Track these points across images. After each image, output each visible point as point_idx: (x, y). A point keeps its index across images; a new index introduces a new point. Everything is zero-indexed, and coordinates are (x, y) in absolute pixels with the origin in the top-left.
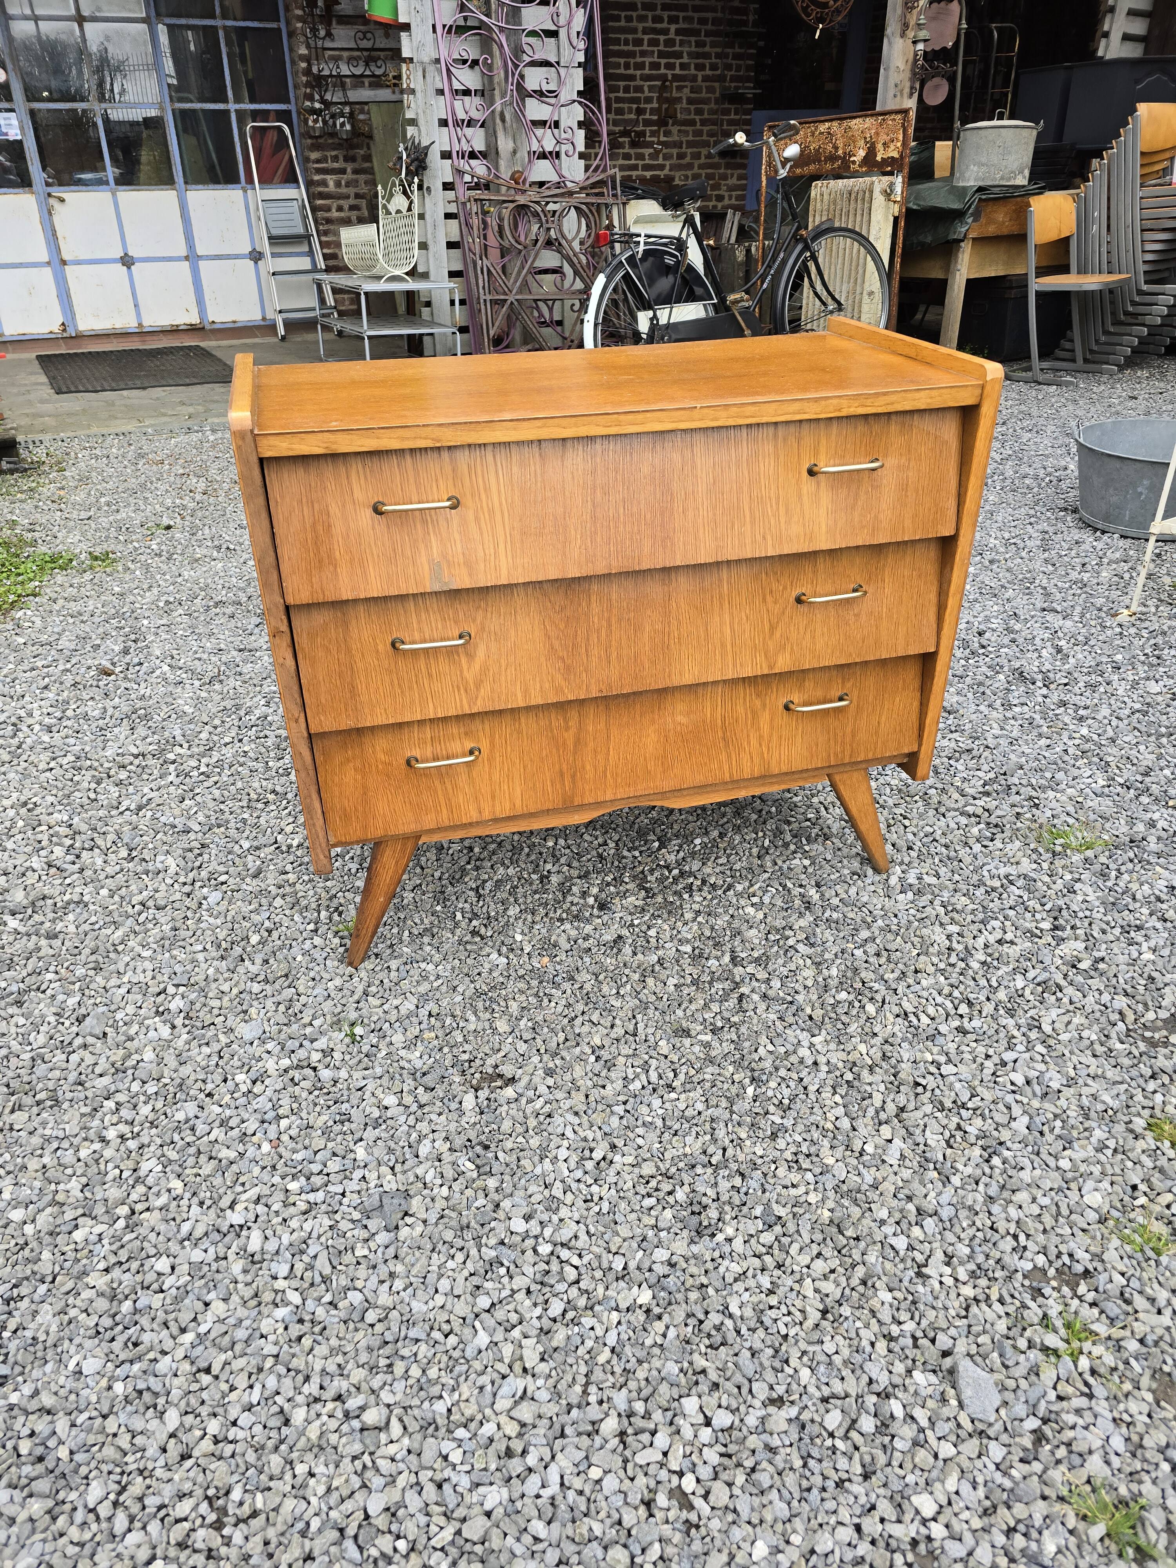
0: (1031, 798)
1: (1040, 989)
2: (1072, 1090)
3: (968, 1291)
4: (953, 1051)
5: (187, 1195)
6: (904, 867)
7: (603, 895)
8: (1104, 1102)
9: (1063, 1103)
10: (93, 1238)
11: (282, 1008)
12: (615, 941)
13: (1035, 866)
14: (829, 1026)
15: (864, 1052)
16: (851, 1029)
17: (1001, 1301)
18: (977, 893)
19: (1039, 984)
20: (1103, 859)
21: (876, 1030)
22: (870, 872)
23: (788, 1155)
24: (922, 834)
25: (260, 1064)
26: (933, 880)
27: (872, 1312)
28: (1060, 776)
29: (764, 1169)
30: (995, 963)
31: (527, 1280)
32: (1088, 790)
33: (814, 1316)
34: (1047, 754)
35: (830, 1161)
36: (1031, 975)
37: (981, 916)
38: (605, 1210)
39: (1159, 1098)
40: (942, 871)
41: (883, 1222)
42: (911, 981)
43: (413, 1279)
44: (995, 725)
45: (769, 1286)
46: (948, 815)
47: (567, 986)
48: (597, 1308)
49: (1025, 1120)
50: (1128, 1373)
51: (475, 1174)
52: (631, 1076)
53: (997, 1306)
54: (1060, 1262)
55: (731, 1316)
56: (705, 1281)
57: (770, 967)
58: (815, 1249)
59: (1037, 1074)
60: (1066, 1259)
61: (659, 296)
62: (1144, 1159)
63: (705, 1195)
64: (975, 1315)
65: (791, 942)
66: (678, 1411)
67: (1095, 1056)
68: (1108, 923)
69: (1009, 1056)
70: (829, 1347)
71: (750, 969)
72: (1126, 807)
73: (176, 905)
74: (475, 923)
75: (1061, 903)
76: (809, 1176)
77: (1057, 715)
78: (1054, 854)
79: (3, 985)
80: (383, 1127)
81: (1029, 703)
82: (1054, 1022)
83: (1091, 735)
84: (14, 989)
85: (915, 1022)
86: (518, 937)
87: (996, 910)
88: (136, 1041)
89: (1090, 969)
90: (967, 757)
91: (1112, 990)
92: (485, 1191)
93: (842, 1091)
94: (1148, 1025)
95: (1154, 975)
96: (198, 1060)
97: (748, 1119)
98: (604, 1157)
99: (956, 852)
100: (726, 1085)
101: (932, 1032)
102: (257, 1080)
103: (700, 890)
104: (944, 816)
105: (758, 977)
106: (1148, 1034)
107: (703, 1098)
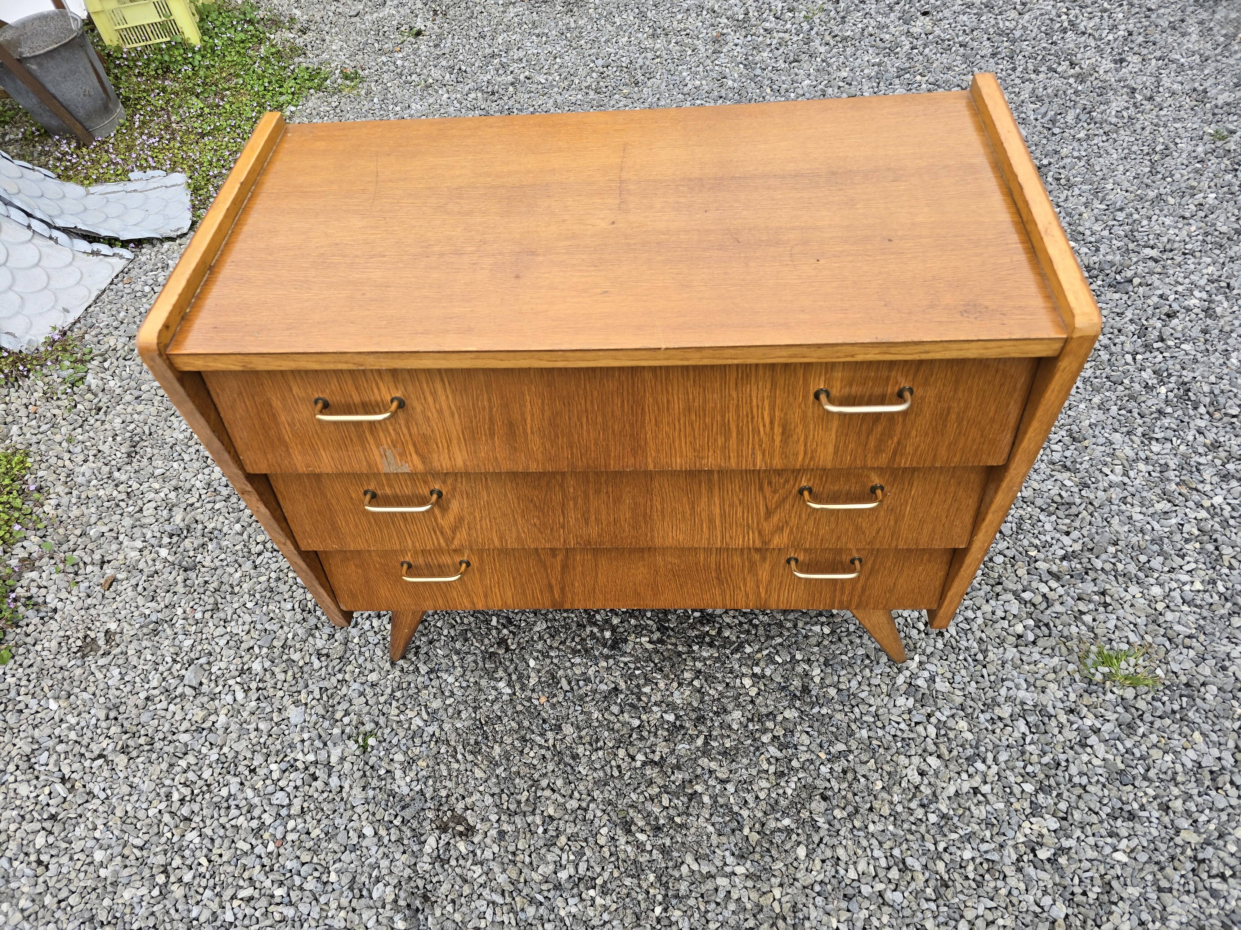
4: (859, 924)
5: (208, 875)
10: (136, 899)
11: (325, 697)
12: (610, 693)
13: (1061, 694)
14: (757, 856)
15: (778, 897)
18: (982, 717)
20: (1141, 703)
21: (798, 874)
22: (884, 659)
25: (293, 754)
26: (945, 686)
28: (1156, 562)
30: (956, 820)
32: (1177, 593)
34: (1157, 526)
36: (984, 847)
37: (969, 751)
44: (1118, 468)
46: (1003, 597)
52: (564, 862)
57: (734, 765)
68: (1101, 798)
72: (1209, 628)
75: (1062, 757)
77: (1199, 464)
78: (1090, 682)
79: (147, 612)
80: (358, 853)
81: (1174, 439)
82: (977, 917)
83: (1225, 506)
84: (153, 618)
85: (842, 872)
86: (532, 663)
87: (990, 747)
88: (217, 702)
89: (1049, 860)
90: (1062, 512)
91: (1061, 890)
95: (1114, 883)
96: (252, 736)
99: (986, 652)
100: (640, 897)
101: (853, 891)
102: (286, 770)
103: (711, 643)
104: (997, 595)
105: (718, 775)
107: (614, 906)
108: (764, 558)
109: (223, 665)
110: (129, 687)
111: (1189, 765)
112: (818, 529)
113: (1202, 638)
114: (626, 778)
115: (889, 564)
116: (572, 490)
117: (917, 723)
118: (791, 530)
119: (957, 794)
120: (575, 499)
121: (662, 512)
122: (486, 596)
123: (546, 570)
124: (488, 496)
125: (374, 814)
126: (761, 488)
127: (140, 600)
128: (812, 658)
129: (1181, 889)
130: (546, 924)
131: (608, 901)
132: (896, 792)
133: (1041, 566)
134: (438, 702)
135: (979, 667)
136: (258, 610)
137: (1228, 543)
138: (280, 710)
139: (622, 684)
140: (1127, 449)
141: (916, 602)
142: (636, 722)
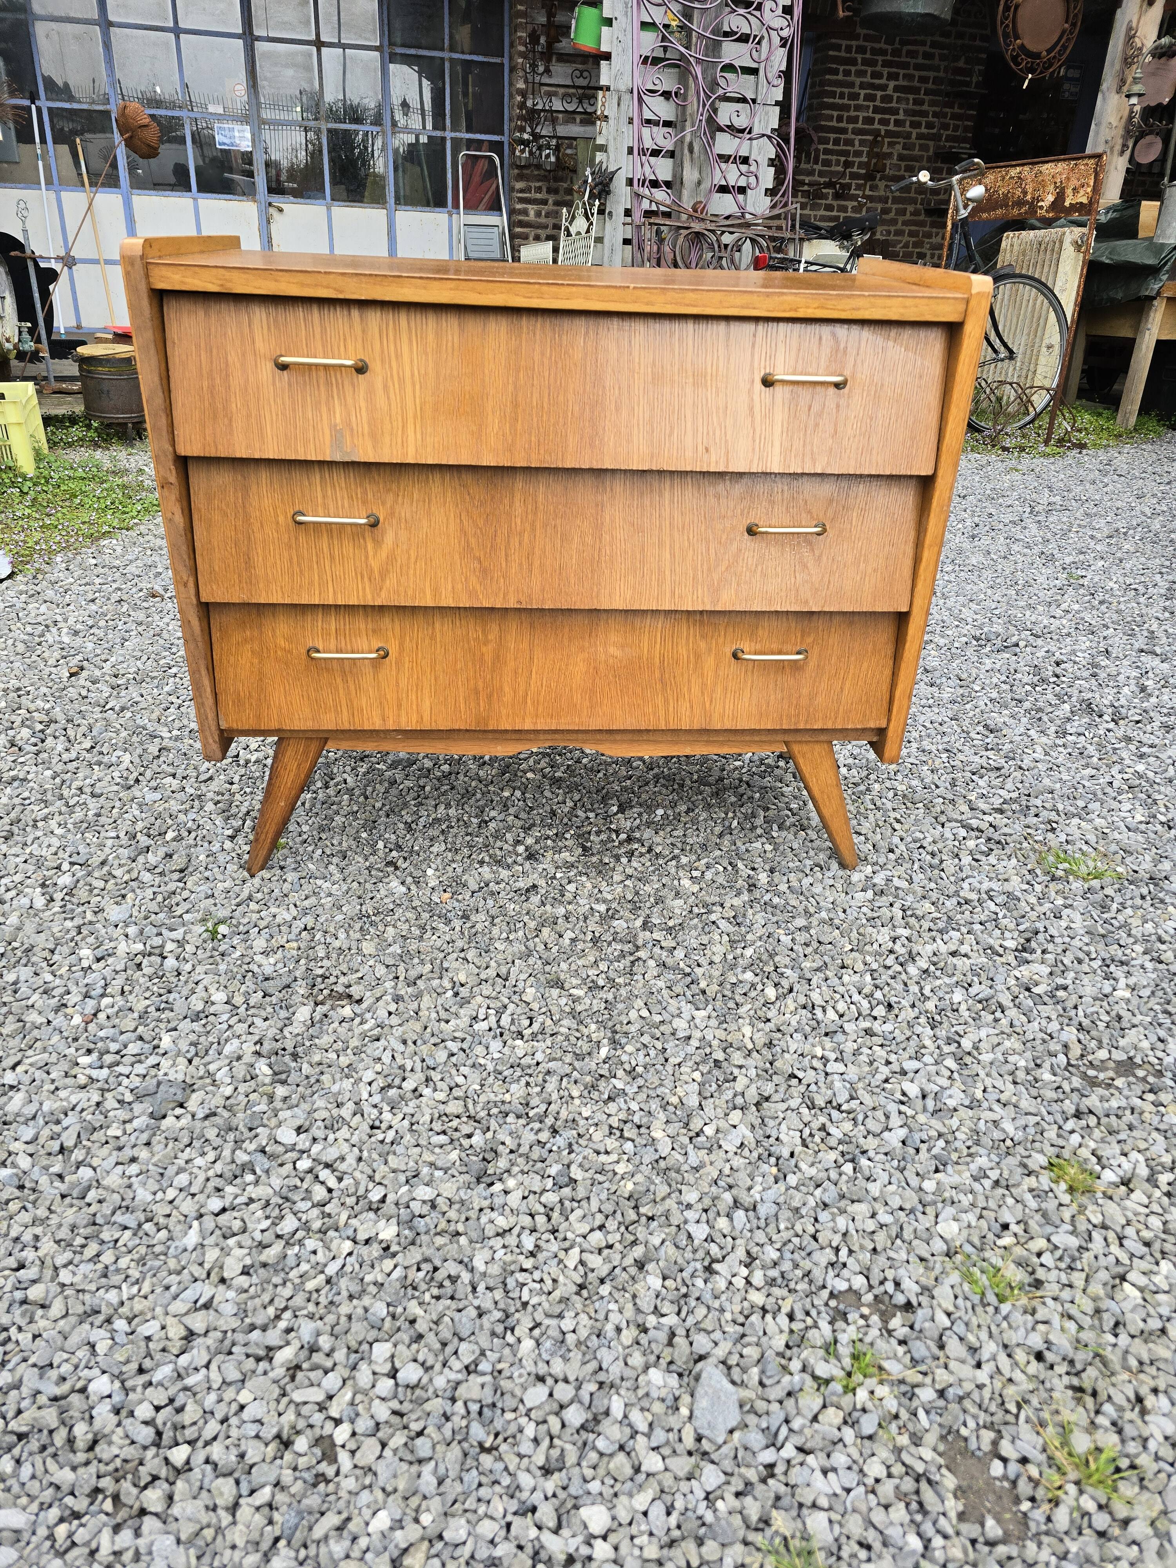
0: (1050, 822)
1: (980, 1006)
2: (970, 1113)
3: (758, 1298)
4: (849, 1050)
6: (876, 867)
7: (537, 847)
8: (1003, 1130)
9: (954, 1123)
11: (160, 898)
12: (528, 890)
13: (1026, 887)
14: (719, 1004)
15: (748, 1034)
16: (742, 1011)
17: (791, 1317)
18: (948, 903)
19: (980, 1002)
20: (1109, 891)
21: (770, 1015)
22: (834, 865)
23: (615, 1123)
24: (909, 839)
25: (112, 944)
26: (904, 884)
27: (634, 1296)
28: (1095, 806)
29: (582, 1131)
30: (938, 972)
31: (271, 1191)
32: (1120, 823)
33: (566, 1288)
34: (1087, 784)
35: (657, 1134)
36: (973, 991)
37: (941, 925)
38: (388, 1140)
39: (1075, 1139)
40: (918, 877)
41: (689, 1206)
42: (831, 975)
43: (151, 1167)
44: (1039, 749)
45: (531, 1248)
46: (947, 824)
47: (457, 923)
48: (331, 1233)
49: (902, 1133)
50: (910, 1426)
51: (268, 1080)
52: (481, 1017)
53: (783, 1320)
54: (882, 1289)
55: (472, 1270)
56: (461, 1228)
57: (680, 938)
58: (599, 1219)
59: (936, 1089)
60: (890, 1287)
62: (1028, 1197)
63: (503, 1143)
64: (752, 1324)
65: (713, 917)
66: (366, 1355)
67: (1015, 1083)
68: (1088, 954)
69: (911, 1066)
70: (567, 1324)
71: (658, 936)
73: (111, 796)
74: (394, 854)
75: (1040, 926)
76: (629, 1146)
77: (1115, 749)
78: (1053, 878)
80: (203, 1021)
81: (1087, 734)
82: (980, 1040)
83: (1147, 772)
85: (820, 1015)
86: (430, 872)
87: (962, 922)
89: (1047, 995)
90: (993, 774)
91: (1066, 1021)
92: (271, 1098)
93: (705, 1068)
94: (1095, 1063)
95: (1123, 1013)
96: (55, 930)
97: (588, 1079)
98: (415, 1090)
99: (942, 861)
100: (580, 1043)
101: (835, 1028)
102: (102, 958)
103: (642, 855)
104: (943, 825)
105: (663, 944)
106: (1091, 1073)
107: (548, 1051)
108: (710, 650)
109: (17, 879)
112: (765, 583)
114: (554, 950)
115: (834, 659)
116: (519, 521)
117: (879, 908)
118: (739, 585)
119: (935, 954)
120: (521, 534)
121: (611, 557)
122: (399, 706)
125: (226, 986)
128: (756, 866)
130: (462, 1069)
131: (541, 1045)
132: (868, 953)
133: (982, 805)
134: (313, 900)
135: (936, 872)
136: (70, 836)
137: (1159, 792)
138: (95, 913)
139: (542, 883)
140: (1044, 739)
141: (864, 716)
142: (561, 911)
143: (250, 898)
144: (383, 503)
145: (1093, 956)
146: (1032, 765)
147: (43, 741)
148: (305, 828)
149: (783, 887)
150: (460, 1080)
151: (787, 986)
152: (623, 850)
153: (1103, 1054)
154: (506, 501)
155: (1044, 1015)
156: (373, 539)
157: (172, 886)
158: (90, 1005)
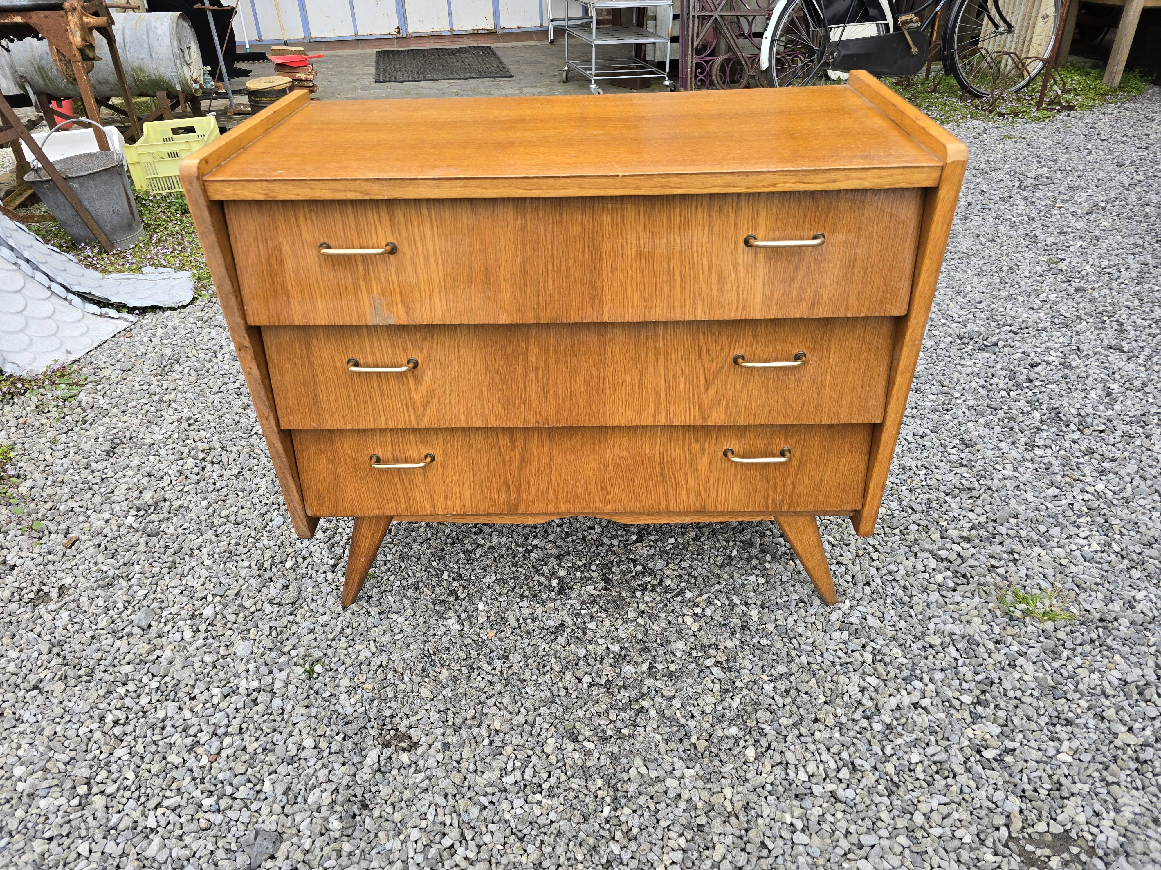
0: (1012, 552)
1: (934, 768)
4: (814, 819)
5: (133, 788)
6: (854, 603)
7: (568, 579)
10: (52, 809)
11: (274, 634)
12: (557, 629)
13: (985, 627)
14: (706, 761)
15: (729, 796)
16: (725, 769)
18: (914, 647)
19: (934, 763)
20: (1061, 635)
21: (748, 776)
22: (817, 602)
24: (884, 571)
25: (236, 682)
26: (876, 623)
28: (1055, 531)
30: (900, 728)
32: (1078, 553)
34: (1050, 506)
36: (930, 751)
37: (906, 673)
40: (890, 615)
42: (804, 731)
44: (1009, 466)
46: (921, 555)
47: (499, 663)
51: (338, 834)
52: (510, 769)
57: (679, 685)
61: (834, 16)
65: (709, 662)
67: (959, 861)
68: (1037, 709)
69: (868, 840)
71: (659, 684)
72: (1111, 578)
73: (249, 523)
74: (456, 583)
75: (995, 676)
77: (1079, 463)
78: (1011, 619)
79: (105, 568)
80: (296, 765)
81: (1053, 446)
82: (932, 811)
83: (1106, 491)
84: (111, 573)
85: (792, 775)
86: (481, 606)
87: (925, 669)
88: (164, 639)
89: (995, 759)
90: (964, 495)
91: (1012, 788)
92: (339, 853)
93: (689, 835)
94: (1035, 836)
95: (1063, 780)
96: (196, 666)
97: (591, 841)
98: (452, 846)
99: (911, 597)
100: (588, 799)
101: (804, 791)
102: (228, 695)
103: (653, 590)
104: (916, 554)
105: (664, 692)
106: (1030, 848)
107: (561, 808)
108: (703, 450)
109: (174, 610)
110: (77, 627)
111: (1116, 683)
112: (751, 402)
113: (1107, 585)
114: (573, 696)
115: (814, 456)
116: (534, 360)
117: (853, 651)
118: (727, 405)
119: (898, 707)
120: (536, 369)
121: (614, 384)
122: (446, 497)
123: (504, 465)
124: (460, 366)
125: (315, 730)
126: (700, 357)
127: (100, 558)
128: (750, 601)
129: (1129, 785)
130: (490, 826)
131: (555, 802)
132: (839, 706)
133: (952, 533)
134: (387, 638)
135: (906, 608)
136: (215, 567)
137: (1116, 517)
138: (227, 646)
139: (568, 621)
140: (1014, 453)
141: (842, 501)
142: (582, 652)
143: (342, 632)
144: (421, 350)
145: (1042, 711)
146: (1000, 484)
147: (203, 469)
148: (389, 557)
149: (771, 627)
150: (487, 838)
151: (765, 745)
152: (639, 583)
153: (1041, 827)
154: (523, 345)
155: (991, 781)
156: (414, 377)
157: (284, 621)
158: (215, 743)
